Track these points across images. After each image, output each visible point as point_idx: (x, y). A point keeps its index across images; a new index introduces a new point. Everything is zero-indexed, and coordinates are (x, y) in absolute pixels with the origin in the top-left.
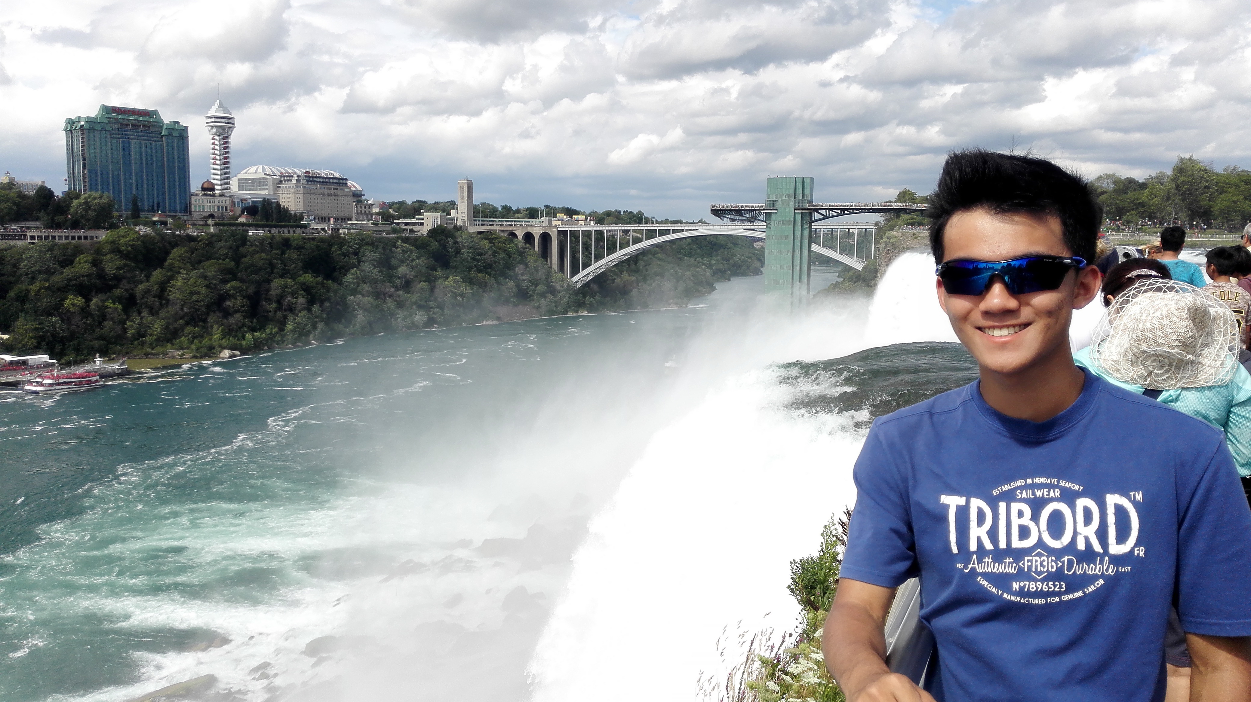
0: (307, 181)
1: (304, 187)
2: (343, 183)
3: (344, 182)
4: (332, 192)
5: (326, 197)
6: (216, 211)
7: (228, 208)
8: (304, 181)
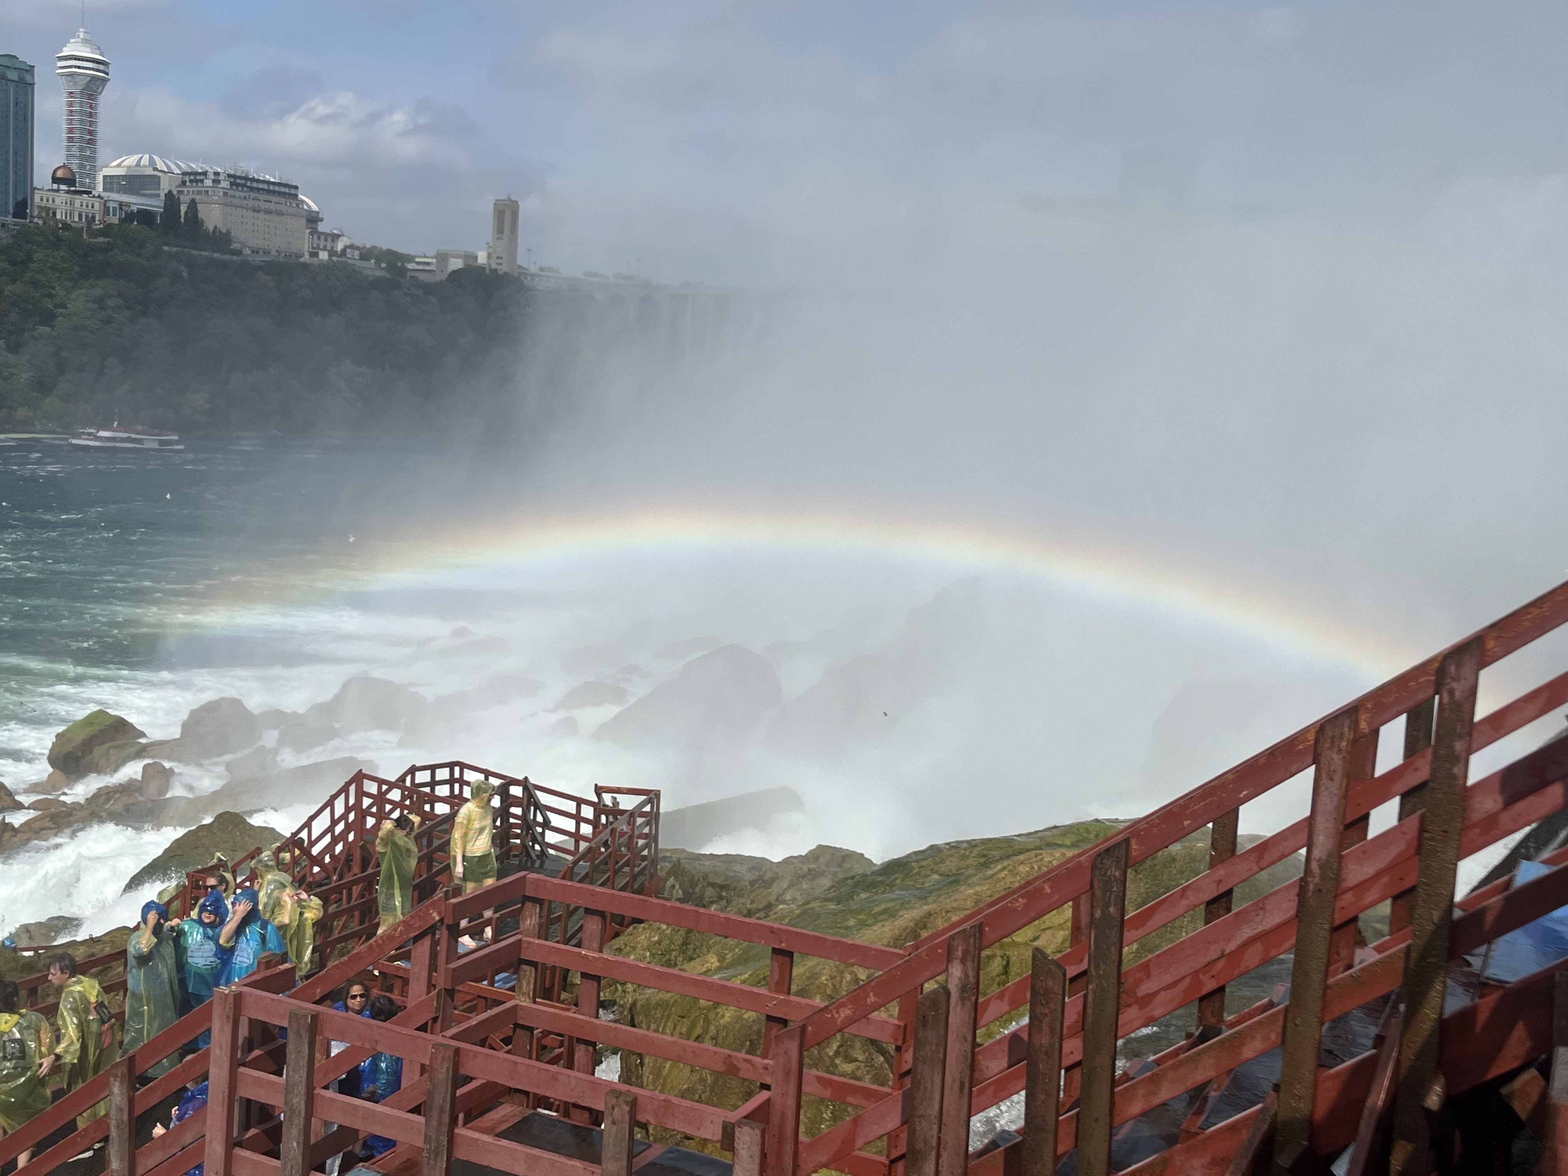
0: (232, 184)
1: (225, 194)
2: (290, 194)
3: (293, 191)
4: (272, 206)
5: (261, 215)
6: (76, 219)
7: (97, 218)
8: (225, 184)
